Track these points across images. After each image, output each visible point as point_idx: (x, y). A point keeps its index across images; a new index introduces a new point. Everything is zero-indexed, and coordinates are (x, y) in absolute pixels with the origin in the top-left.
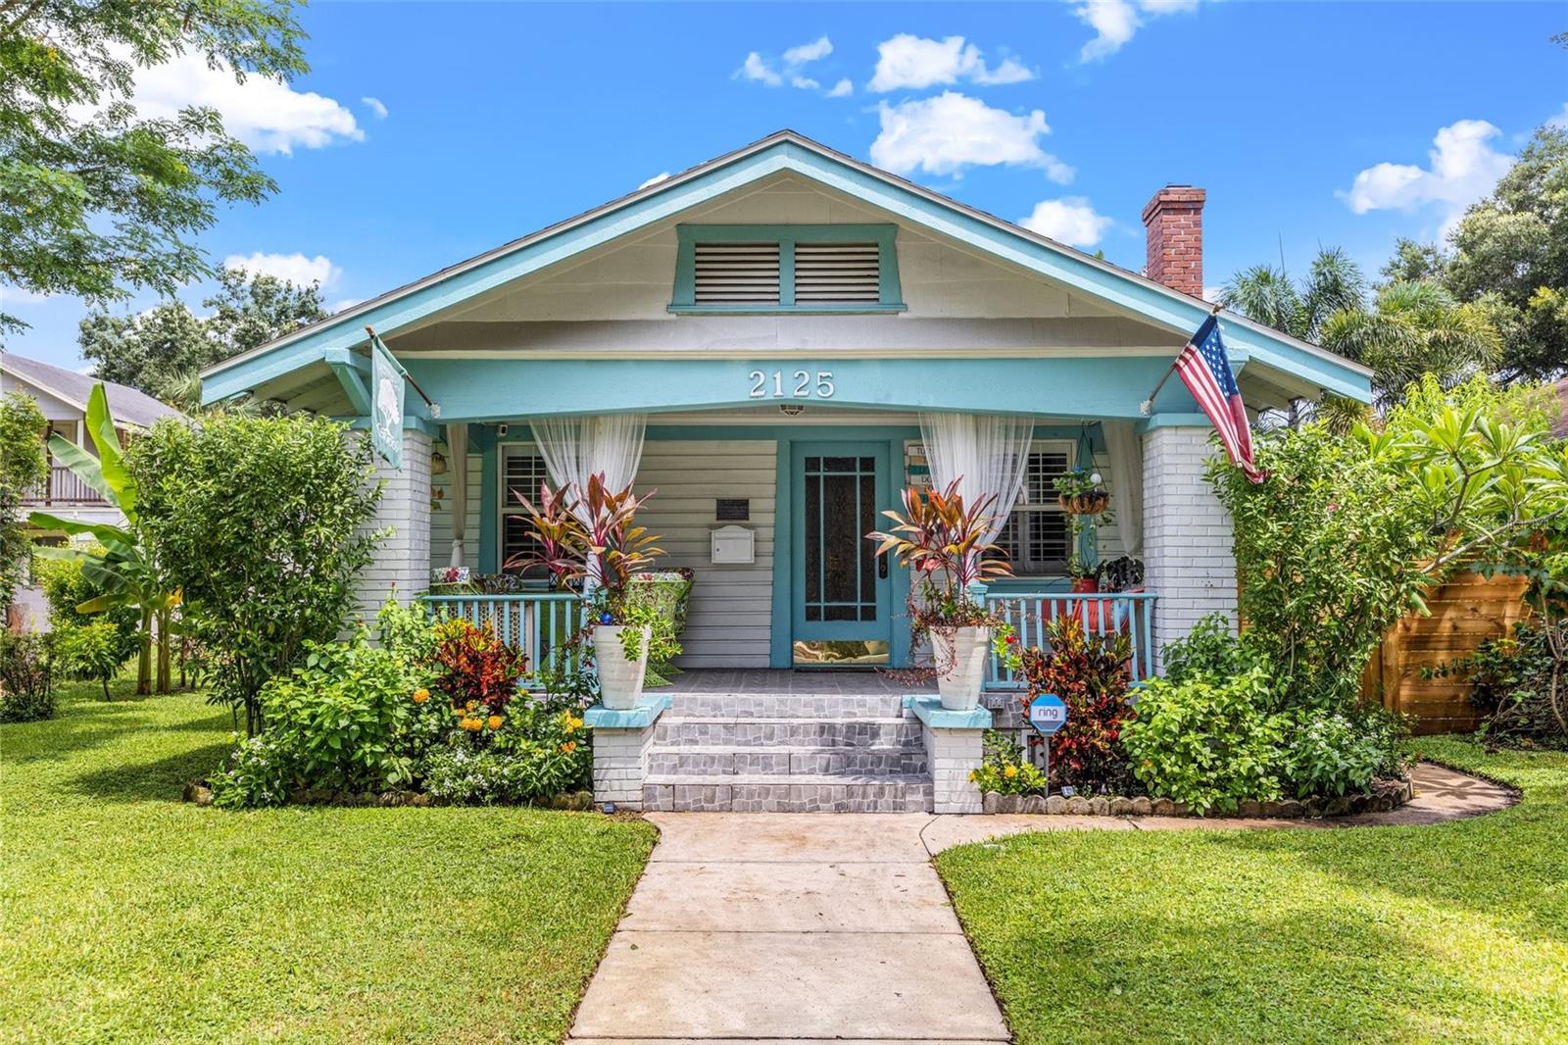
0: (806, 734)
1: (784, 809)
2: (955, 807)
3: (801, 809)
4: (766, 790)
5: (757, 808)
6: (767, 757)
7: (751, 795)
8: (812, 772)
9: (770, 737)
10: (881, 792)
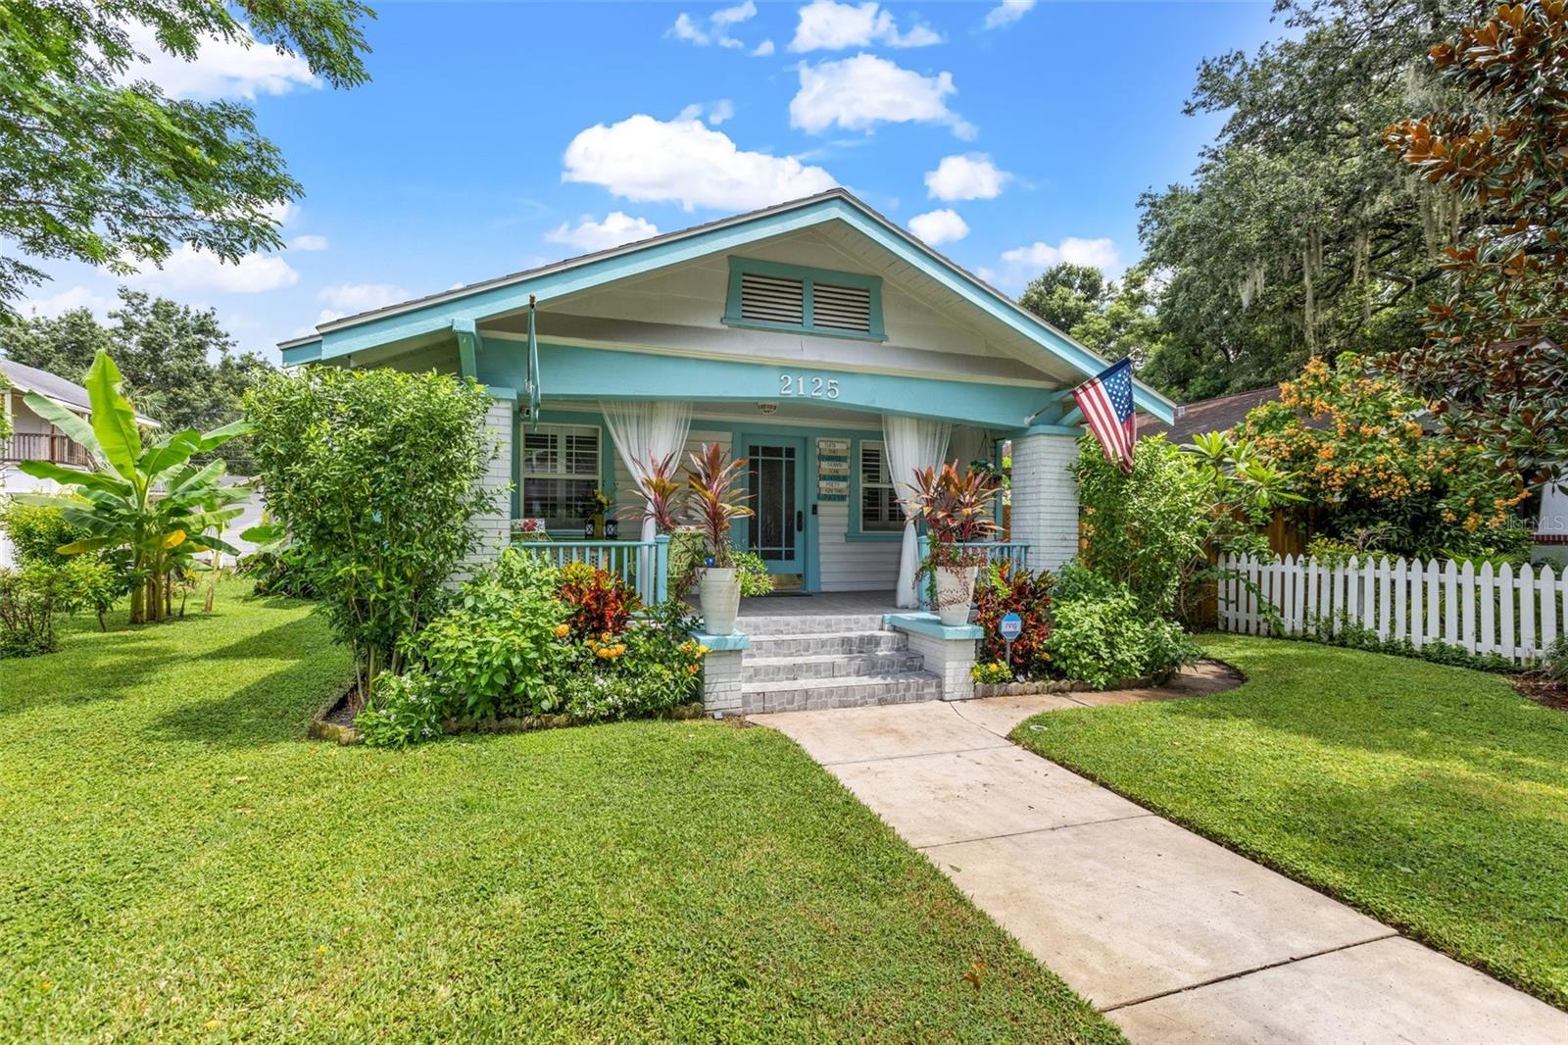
0: (832, 646)
1: (844, 705)
2: (957, 695)
3: (855, 705)
4: (830, 692)
5: (824, 706)
6: (817, 665)
7: (820, 696)
8: (848, 675)
9: (807, 649)
10: (908, 688)
